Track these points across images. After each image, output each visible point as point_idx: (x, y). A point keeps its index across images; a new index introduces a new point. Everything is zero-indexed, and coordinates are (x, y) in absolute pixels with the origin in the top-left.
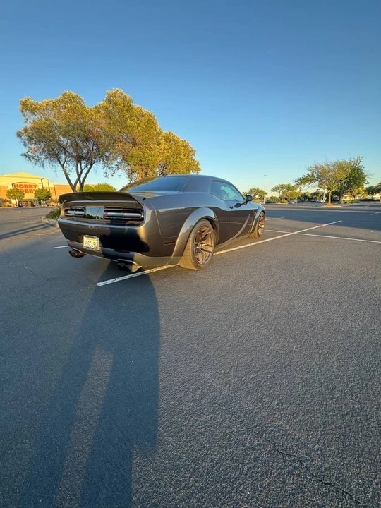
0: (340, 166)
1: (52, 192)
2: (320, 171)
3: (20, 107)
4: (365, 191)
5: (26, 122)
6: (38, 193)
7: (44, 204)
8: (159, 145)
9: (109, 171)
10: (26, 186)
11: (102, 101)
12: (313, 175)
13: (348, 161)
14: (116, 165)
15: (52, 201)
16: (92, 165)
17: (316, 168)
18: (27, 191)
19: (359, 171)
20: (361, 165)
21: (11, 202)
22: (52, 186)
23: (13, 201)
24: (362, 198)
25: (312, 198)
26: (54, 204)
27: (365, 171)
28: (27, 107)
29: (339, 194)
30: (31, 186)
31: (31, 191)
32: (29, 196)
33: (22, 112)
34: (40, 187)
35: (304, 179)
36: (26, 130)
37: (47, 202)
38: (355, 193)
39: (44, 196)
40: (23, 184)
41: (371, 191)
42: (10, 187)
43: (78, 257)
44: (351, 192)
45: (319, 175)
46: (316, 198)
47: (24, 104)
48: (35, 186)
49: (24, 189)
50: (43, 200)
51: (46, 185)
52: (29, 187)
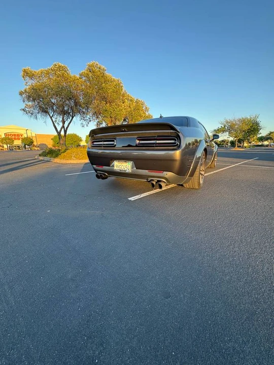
0: (243, 121)
1: (34, 139)
2: (229, 124)
3: (22, 73)
4: (257, 139)
5: (26, 85)
6: (23, 140)
7: (28, 148)
8: (123, 103)
9: (84, 123)
10: (14, 135)
11: (84, 70)
12: (225, 127)
13: (249, 118)
14: (89, 118)
15: (34, 146)
16: (73, 117)
17: (227, 122)
18: (15, 139)
19: (257, 124)
20: (258, 120)
21: (3, 147)
22: (34, 135)
23: (5, 146)
24: (255, 144)
25: (220, 144)
26: (35, 148)
27: (261, 124)
28: (28, 74)
29: (240, 141)
30: (18, 135)
31: (19, 139)
32: (18, 142)
33: (23, 77)
34: (26, 136)
35: (218, 130)
36: (25, 91)
37: (30, 146)
38: (251, 140)
39: (29, 142)
40: (13, 133)
41: (262, 139)
42: (3, 136)
43: (103, 178)
44: (248, 140)
45: (229, 128)
46: (223, 144)
47: (25, 71)
48: (22, 136)
49: (13, 137)
50: (28, 145)
51: (29, 135)
52: (18, 136)
